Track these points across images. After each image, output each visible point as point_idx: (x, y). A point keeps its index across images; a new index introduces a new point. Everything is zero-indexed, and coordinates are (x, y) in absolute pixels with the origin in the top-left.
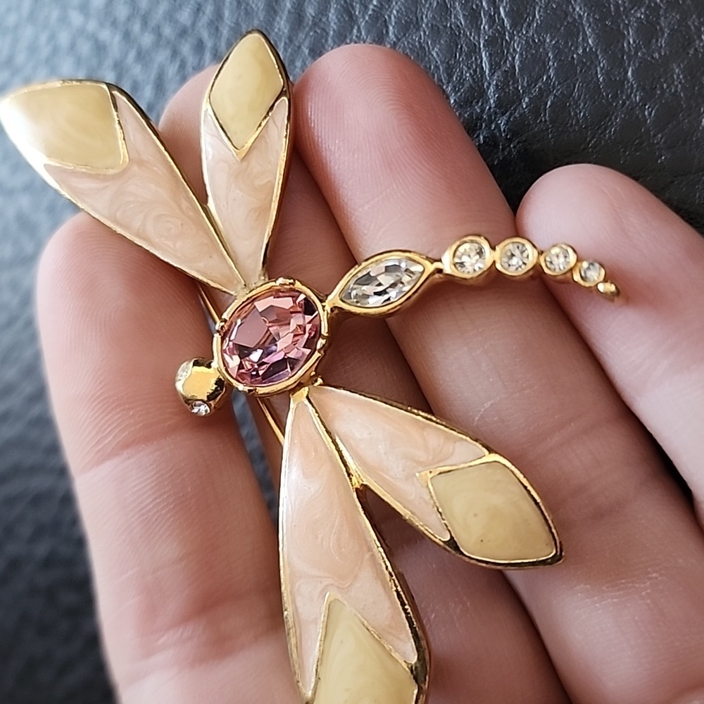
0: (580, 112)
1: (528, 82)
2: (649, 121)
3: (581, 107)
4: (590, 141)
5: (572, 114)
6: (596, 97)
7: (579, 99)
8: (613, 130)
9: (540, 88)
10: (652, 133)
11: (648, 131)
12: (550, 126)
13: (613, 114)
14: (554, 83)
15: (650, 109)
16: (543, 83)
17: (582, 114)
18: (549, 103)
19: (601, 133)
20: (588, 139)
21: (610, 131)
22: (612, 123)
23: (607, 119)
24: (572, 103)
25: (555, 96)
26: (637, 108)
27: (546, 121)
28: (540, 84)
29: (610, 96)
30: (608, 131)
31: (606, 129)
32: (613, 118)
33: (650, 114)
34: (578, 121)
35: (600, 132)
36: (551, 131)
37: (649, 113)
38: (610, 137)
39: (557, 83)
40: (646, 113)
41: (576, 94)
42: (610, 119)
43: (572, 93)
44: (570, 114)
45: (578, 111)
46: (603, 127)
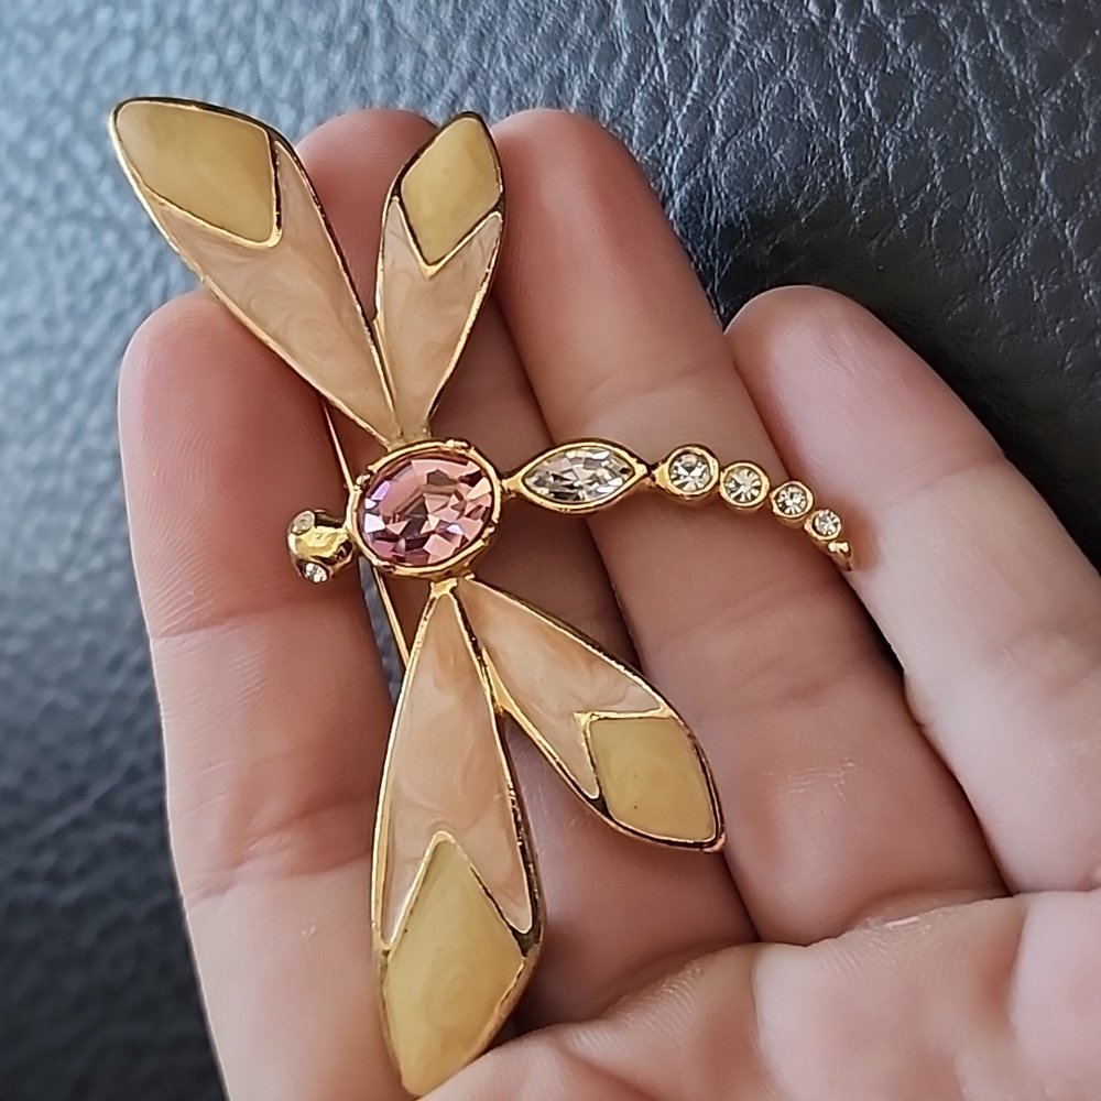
0: (977, 233)
1: (905, 193)
2: (1070, 243)
3: (978, 226)
4: (992, 271)
5: (967, 234)
6: (998, 212)
7: (976, 215)
8: (1022, 255)
9: (922, 202)
10: (1075, 258)
11: (1069, 255)
12: (938, 252)
13: (1022, 234)
14: (941, 194)
15: (1072, 227)
16: (927, 195)
17: (980, 235)
18: (935, 221)
19: (1007, 260)
20: (989, 269)
21: (1019, 258)
22: (1021, 247)
23: (1014, 241)
24: (966, 220)
25: (943, 211)
26: (1055, 225)
27: (931, 245)
28: (922, 195)
29: (1017, 210)
30: (1015, 258)
31: (1013, 254)
32: (1022, 239)
33: (1072, 233)
34: (974, 245)
35: (1005, 258)
36: (939, 260)
37: (1071, 231)
38: (1018, 265)
39: (945, 193)
40: (1067, 232)
41: (971, 208)
42: (1019, 241)
43: (966, 208)
44: (964, 235)
45: (975, 232)
46: (1009, 252)
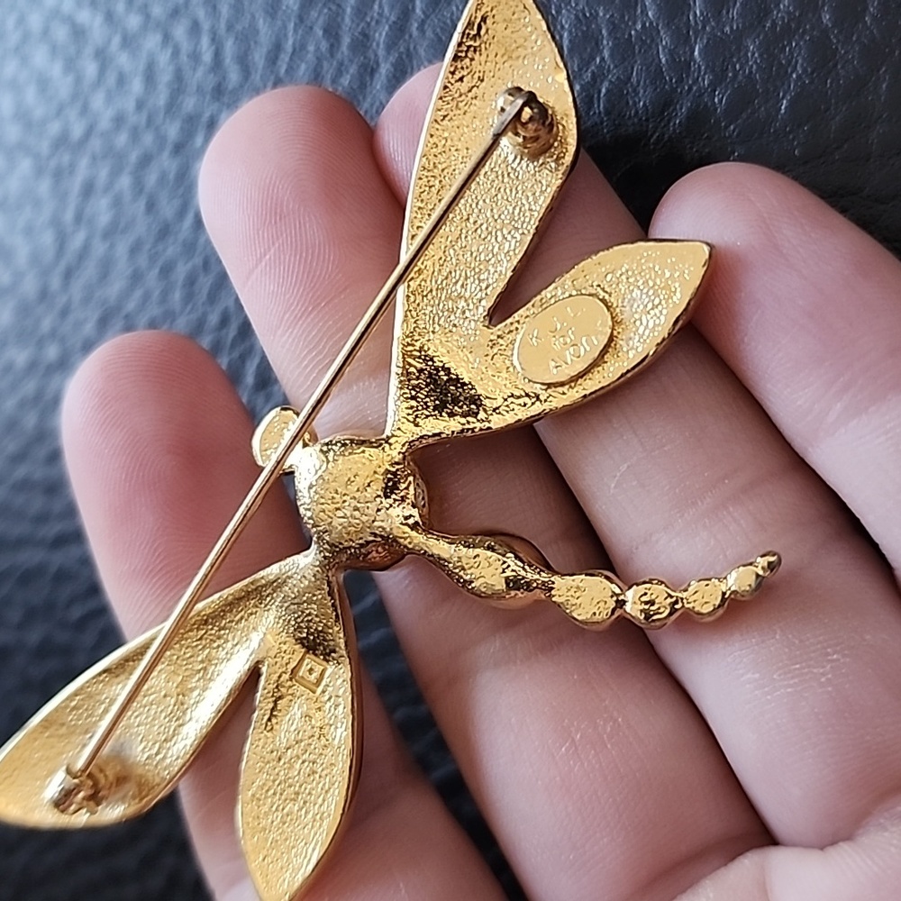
0: (640, 101)
1: (578, 65)
2: (719, 110)
3: (640, 95)
4: (652, 136)
5: (631, 103)
6: (658, 83)
7: (638, 86)
8: (677, 122)
9: (593, 73)
10: (723, 124)
11: (718, 122)
12: (605, 119)
13: (678, 102)
14: (609, 67)
15: (721, 96)
16: (597, 67)
17: (641, 103)
18: (604, 90)
19: (665, 126)
20: (649, 134)
21: (675, 124)
22: (677, 114)
23: (671, 109)
24: (630, 90)
25: (611, 81)
26: (706, 94)
27: (600, 113)
28: (593, 68)
29: (674, 81)
30: (672, 124)
31: (669, 121)
32: (678, 107)
33: (721, 101)
34: (637, 112)
35: (663, 124)
36: (607, 125)
37: (720, 99)
38: (674, 130)
39: (612, 67)
40: (716, 100)
41: (634, 79)
42: (675, 109)
43: (630, 79)
44: (628, 103)
45: (637, 100)
46: (666, 119)
